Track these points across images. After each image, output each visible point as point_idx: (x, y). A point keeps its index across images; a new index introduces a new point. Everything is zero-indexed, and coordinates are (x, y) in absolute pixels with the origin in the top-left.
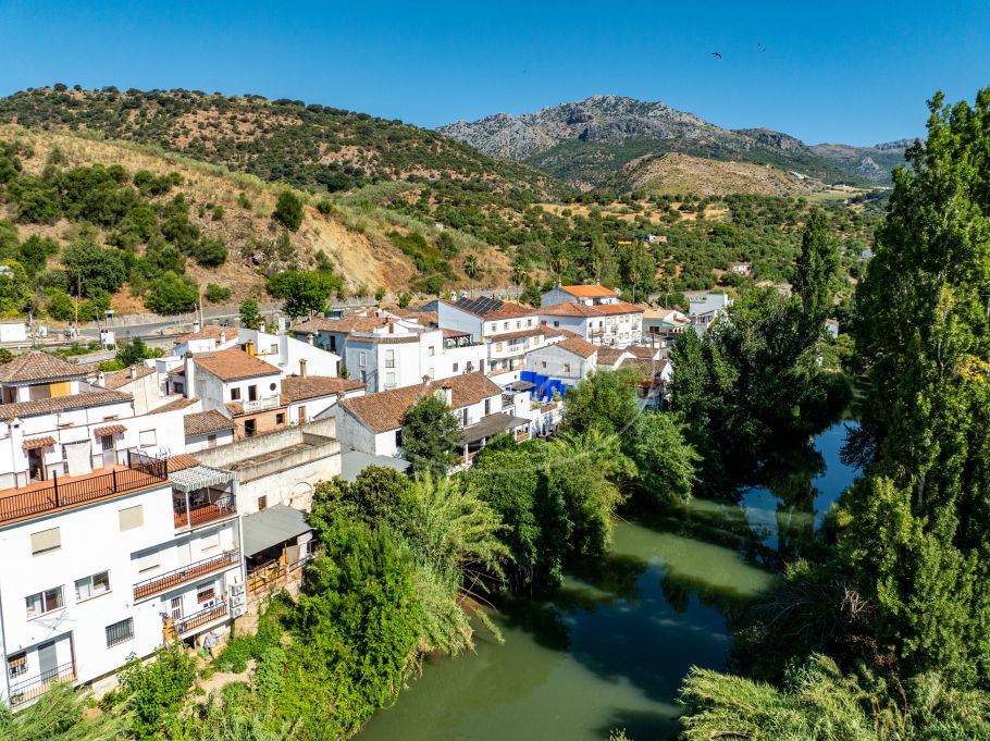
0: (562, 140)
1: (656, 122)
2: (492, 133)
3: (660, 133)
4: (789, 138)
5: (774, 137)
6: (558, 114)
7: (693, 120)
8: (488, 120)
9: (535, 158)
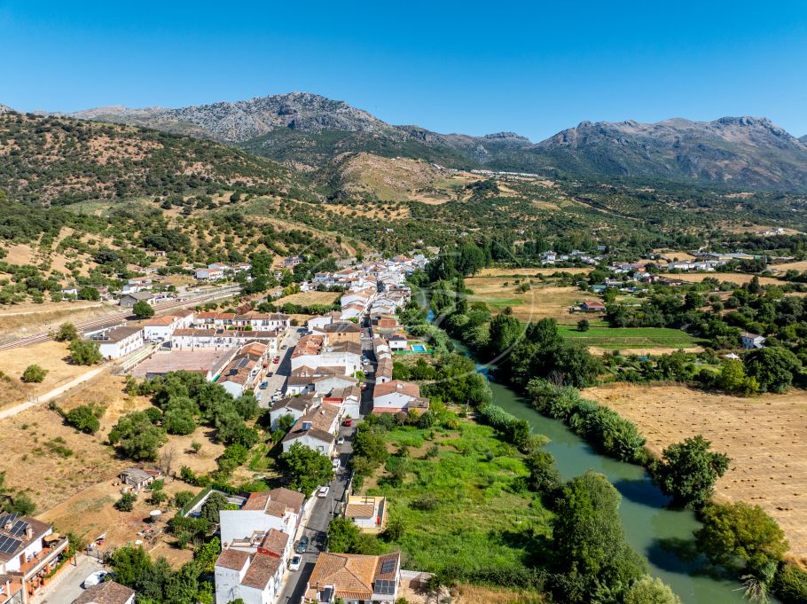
0: (275, 127)
1: (343, 118)
2: (220, 118)
3: (346, 127)
4: (431, 133)
5: (421, 133)
6: (267, 104)
7: (367, 117)
8: (214, 106)
9: (256, 141)
